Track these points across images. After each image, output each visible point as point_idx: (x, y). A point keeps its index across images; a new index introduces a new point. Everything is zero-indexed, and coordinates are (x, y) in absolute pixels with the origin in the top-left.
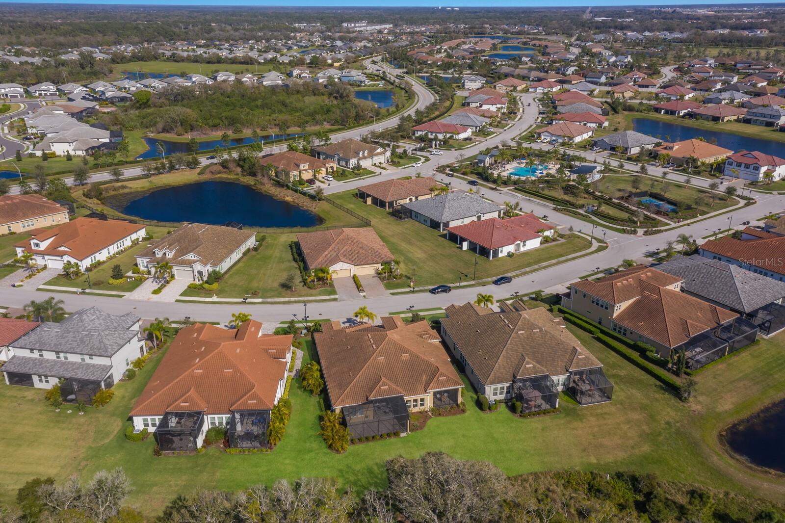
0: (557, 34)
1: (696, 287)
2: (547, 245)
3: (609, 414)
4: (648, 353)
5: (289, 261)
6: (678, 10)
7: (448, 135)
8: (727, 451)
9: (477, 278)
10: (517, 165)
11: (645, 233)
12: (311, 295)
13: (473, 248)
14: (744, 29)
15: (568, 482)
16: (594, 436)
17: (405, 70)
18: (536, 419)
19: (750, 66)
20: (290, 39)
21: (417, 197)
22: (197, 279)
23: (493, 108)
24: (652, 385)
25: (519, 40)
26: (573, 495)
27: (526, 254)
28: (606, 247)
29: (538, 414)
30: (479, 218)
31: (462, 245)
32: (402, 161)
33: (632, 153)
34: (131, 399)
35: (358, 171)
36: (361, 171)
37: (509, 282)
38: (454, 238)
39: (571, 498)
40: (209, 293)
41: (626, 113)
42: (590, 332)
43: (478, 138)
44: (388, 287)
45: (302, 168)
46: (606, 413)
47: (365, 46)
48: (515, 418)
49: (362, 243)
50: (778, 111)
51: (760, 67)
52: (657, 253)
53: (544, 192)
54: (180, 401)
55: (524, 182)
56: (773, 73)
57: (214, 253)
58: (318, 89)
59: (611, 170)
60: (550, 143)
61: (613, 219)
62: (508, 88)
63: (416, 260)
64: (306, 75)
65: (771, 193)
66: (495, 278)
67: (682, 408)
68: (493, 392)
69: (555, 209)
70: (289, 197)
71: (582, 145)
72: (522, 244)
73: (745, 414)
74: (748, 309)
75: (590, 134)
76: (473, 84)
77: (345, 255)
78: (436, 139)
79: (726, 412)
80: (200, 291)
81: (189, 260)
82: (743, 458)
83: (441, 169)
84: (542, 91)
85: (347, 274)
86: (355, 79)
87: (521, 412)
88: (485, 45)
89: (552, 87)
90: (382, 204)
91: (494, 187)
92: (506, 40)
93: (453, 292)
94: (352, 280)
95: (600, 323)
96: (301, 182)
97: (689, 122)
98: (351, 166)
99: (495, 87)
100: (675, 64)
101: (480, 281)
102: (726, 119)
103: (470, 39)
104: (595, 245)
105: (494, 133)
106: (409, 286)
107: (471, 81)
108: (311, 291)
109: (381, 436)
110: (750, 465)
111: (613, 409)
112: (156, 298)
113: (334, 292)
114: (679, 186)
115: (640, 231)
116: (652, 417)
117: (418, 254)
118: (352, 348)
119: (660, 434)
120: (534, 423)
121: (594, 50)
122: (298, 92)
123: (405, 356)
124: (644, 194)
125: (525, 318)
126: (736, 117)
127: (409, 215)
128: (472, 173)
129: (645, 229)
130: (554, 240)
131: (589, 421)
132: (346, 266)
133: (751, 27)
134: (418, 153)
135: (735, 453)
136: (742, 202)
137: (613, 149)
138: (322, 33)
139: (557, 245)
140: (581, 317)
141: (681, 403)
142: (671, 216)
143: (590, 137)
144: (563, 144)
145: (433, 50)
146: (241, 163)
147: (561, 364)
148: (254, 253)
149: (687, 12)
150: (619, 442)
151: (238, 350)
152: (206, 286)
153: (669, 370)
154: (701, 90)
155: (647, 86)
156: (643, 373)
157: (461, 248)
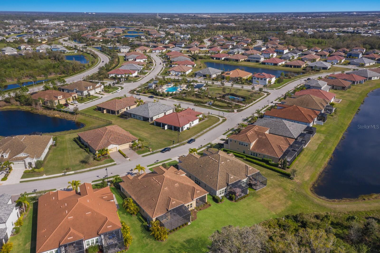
0: (150, 25)
1: (273, 131)
2: (201, 122)
3: (269, 192)
4: (270, 162)
5: (78, 149)
6: (196, 15)
7: (127, 75)
8: (317, 196)
9: (179, 142)
10: (167, 87)
11: (238, 111)
12: (101, 164)
13: (170, 128)
14: (225, 23)
15: (270, 225)
16: (268, 203)
17: (85, 44)
18: (242, 201)
19: (237, 38)
20: (6, 29)
21: (130, 107)
22: (28, 167)
23: (142, 61)
24: (277, 175)
25: (134, 29)
26: (275, 231)
27: (195, 127)
28: (226, 120)
29: (242, 198)
30: (165, 113)
31: (165, 127)
32: (110, 90)
33: (213, 77)
34: (25, 245)
35: (89, 97)
36: (91, 97)
37: (194, 141)
38: (159, 124)
39: (275, 232)
40: (40, 174)
41: (200, 60)
42: (242, 158)
43: (141, 76)
44: (139, 153)
45: (59, 98)
46: (267, 192)
47: (55, 32)
48: (233, 202)
49: (119, 133)
50: (259, 56)
51: (241, 38)
52: (247, 119)
53: (187, 98)
54: (66, 237)
55: (175, 94)
56: (247, 41)
57: (35, 151)
58: (42, 56)
59: (208, 85)
60: (176, 75)
61: (222, 107)
62: (142, 51)
63: (146, 138)
64: (29, 48)
65: (273, 89)
66: (187, 141)
67: (293, 182)
68: (220, 193)
69: (195, 105)
70: (57, 115)
71: (190, 75)
72: (192, 123)
73: (314, 179)
74: (296, 137)
75: (191, 70)
76: (125, 50)
77: (112, 141)
78: (122, 77)
79: (308, 180)
80: (33, 173)
81: (21, 157)
82: (324, 198)
83: (132, 92)
84: (159, 52)
85: (115, 150)
86: (60, 49)
87: (235, 199)
88: (119, 31)
89: (163, 50)
90: (113, 112)
91: (162, 98)
92: (128, 29)
93: (172, 150)
94: (119, 153)
95: (244, 153)
96: (61, 106)
97: (227, 62)
98: (84, 95)
99: (136, 51)
100: (207, 38)
101: (181, 143)
102: (241, 60)
103: (110, 28)
104: (221, 119)
105: (147, 73)
106: (150, 151)
107: (124, 48)
108: (99, 162)
109: (180, 227)
110: (327, 200)
111: (269, 189)
112: (5, 183)
113: (112, 161)
114: (239, 90)
115: (235, 111)
116: (285, 189)
117: (145, 135)
118: (147, 186)
119: (291, 196)
120: (242, 203)
121: (171, 33)
122: (30, 58)
123: (177, 185)
124: (228, 94)
125: (221, 156)
126: (244, 59)
127: (130, 116)
128: (148, 92)
129: (237, 110)
130: (203, 119)
131: (263, 196)
132: (114, 146)
133: (227, 22)
134: (116, 85)
135: (320, 196)
136: (266, 94)
137: (205, 76)
138: (25, 25)
139: (205, 122)
140: (235, 152)
141: (292, 181)
142: (244, 103)
143: (191, 71)
144: (182, 75)
145: (94, 34)
146: (17, 99)
147: (243, 174)
148: (55, 147)
149: (199, 16)
150: (279, 202)
151: (88, 201)
152: (36, 170)
153: (280, 168)
154: (225, 49)
155: (202, 48)
156: (271, 171)
157: (164, 129)
